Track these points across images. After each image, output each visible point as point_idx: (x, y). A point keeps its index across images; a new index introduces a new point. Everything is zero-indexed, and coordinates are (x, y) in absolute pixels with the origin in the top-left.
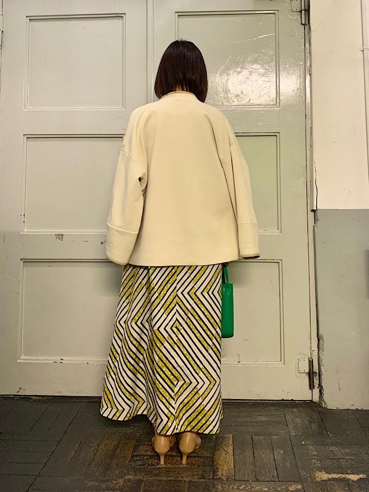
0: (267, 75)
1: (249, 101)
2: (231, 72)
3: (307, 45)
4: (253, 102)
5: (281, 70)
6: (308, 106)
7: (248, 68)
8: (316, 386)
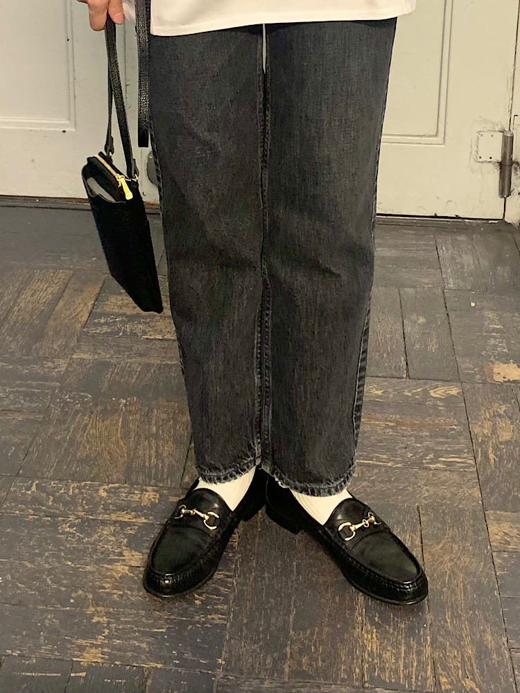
8: (515, 191)
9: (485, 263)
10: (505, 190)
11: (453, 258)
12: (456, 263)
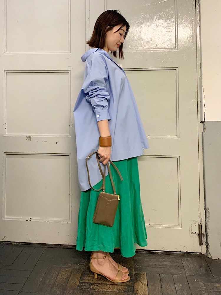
0: (169, 28)
1: (156, 46)
2: (143, 26)
3: (197, 6)
4: (159, 46)
5: (179, 24)
6: (199, 48)
7: (155, 22)
8: (204, 243)
9: (197, 267)
10: (201, 243)
11: (187, 265)
12: (189, 267)
